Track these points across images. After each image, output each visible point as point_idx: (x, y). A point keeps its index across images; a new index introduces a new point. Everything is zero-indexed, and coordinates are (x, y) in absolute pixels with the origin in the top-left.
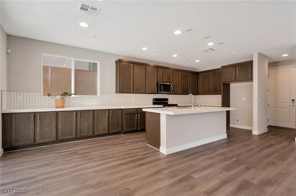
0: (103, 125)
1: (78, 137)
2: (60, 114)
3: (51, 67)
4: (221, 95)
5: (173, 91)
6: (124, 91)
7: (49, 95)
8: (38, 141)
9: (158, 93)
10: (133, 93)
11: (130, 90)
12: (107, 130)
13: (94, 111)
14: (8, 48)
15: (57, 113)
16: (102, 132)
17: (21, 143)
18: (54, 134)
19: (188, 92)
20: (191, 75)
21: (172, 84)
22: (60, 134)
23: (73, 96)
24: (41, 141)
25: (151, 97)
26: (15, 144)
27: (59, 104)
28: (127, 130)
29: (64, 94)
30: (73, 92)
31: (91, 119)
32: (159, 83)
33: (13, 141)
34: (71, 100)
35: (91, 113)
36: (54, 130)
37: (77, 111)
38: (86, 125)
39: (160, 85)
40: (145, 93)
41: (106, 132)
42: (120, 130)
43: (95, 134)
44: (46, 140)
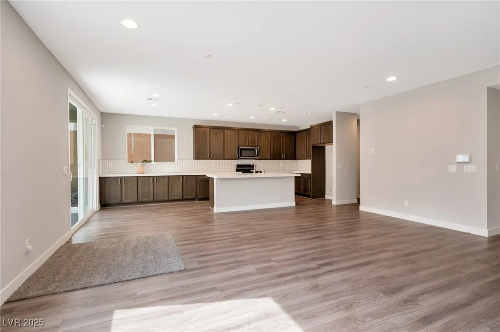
0: (177, 191)
1: (155, 200)
2: (140, 179)
3: (134, 134)
4: (310, 160)
5: (258, 156)
6: (200, 157)
7: (132, 162)
8: (124, 201)
9: (239, 158)
10: (210, 158)
11: (207, 156)
12: (181, 195)
13: (168, 177)
14: (102, 124)
15: (138, 177)
16: (176, 197)
17: (112, 202)
18: (135, 196)
19: (280, 156)
20: (285, 136)
21: (257, 148)
22: (140, 197)
23: (153, 163)
24: (126, 201)
25: (234, 163)
26: (108, 202)
27: (140, 171)
28: (200, 197)
29: (144, 161)
30: (153, 159)
31: (166, 185)
32: (240, 147)
33: (107, 199)
34: (151, 167)
35: (166, 179)
36: (135, 192)
37: (153, 177)
38: (162, 190)
39: (241, 149)
40: (224, 159)
41: (180, 197)
42: (194, 196)
43: (170, 199)
44: (129, 201)
